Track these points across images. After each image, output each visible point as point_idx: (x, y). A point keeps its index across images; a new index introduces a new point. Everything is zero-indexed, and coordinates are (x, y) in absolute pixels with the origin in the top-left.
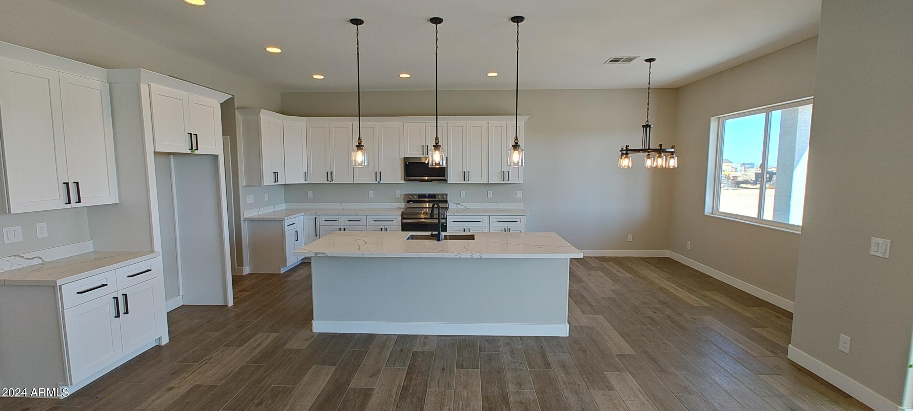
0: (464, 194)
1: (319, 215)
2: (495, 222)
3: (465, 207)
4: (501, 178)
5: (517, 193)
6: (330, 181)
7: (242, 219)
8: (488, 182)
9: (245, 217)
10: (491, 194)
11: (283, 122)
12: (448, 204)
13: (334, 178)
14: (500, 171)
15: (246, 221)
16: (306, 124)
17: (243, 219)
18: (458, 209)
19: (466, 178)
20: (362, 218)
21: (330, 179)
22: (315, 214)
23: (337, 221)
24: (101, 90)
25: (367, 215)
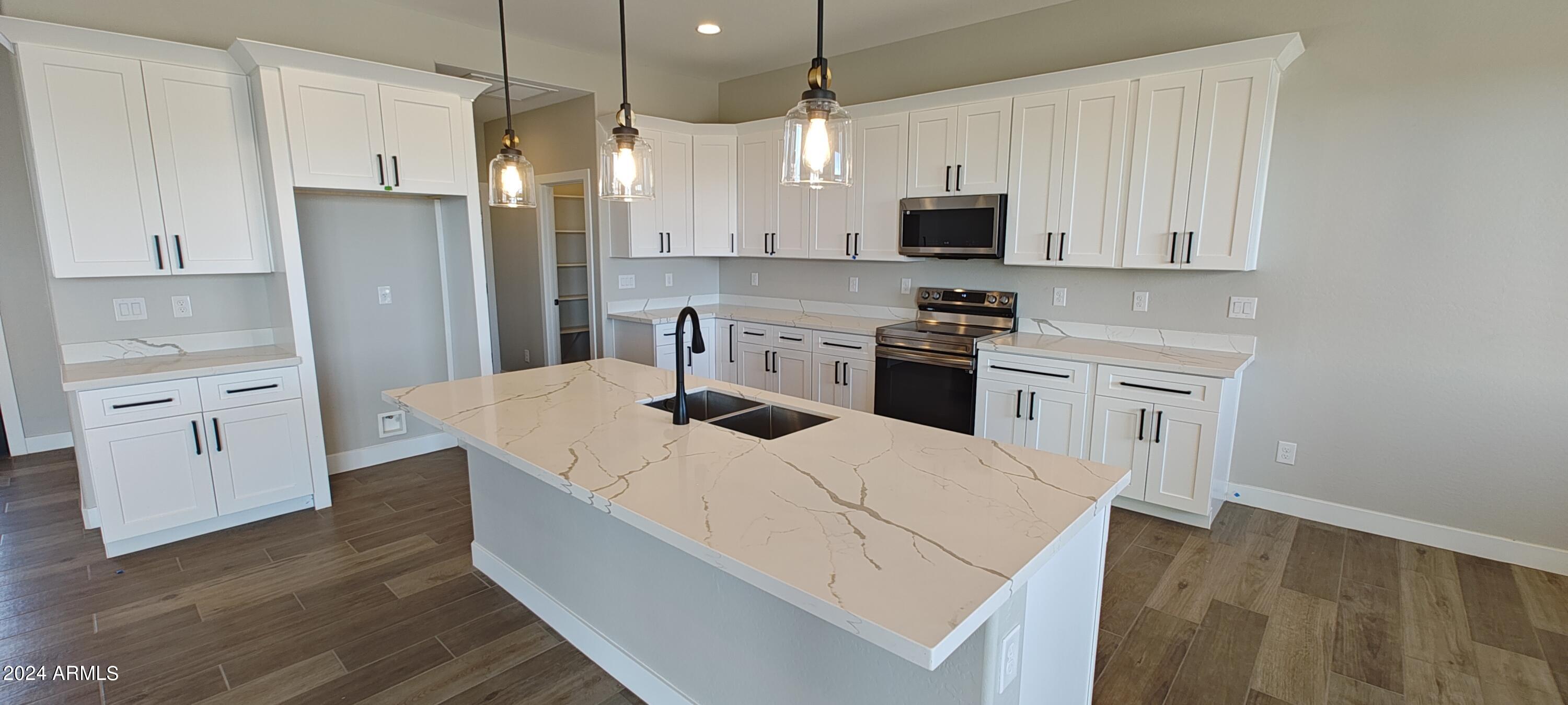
0: (1062, 296)
1: (737, 321)
2: (1113, 384)
3: (1062, 332)
4: (1166, 254)
5: (1234, 303)
6: (771, 254)
7: (604, 317)
8: (1122, 266)
9: (609, 313)
10: (1143, 300)
11: (693, 137)
12: (1013, 319)
13: (777, 246)
14: (1165, 231)
15: (613, 321)
16: (737, 137)
17: (606, 317)
18: (1042, 335)
19: (1055, 253)
20: (803, 335)
21: (769, 250)
22: (730, 318)
23: (764, 336)
24: (230, 88)
25: (813, 329)
